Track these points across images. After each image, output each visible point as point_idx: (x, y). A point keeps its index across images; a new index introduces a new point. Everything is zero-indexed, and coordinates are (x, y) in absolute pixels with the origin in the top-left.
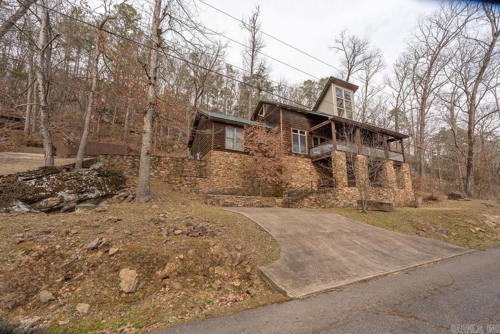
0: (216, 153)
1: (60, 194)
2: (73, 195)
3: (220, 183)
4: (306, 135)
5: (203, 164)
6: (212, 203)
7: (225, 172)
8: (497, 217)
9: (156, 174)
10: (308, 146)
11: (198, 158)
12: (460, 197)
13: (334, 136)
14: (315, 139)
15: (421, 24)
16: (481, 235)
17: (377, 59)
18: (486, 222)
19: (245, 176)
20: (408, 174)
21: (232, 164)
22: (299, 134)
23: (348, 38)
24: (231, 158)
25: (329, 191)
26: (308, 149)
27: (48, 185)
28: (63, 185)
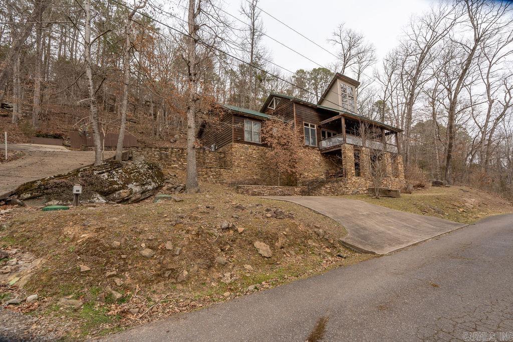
0: (237, 145)
1: (130, 186)
2: (138, 187)
3: (242, 174)
4: (315, 128)
5: (222, 156)
6: (242, 193)
7: (246, 164)
8: (473, 200)
9: (180, 166)
10: (318, 139)
11: (213, 150)
12: (442, 184)
13: (344, 130)
14: (324, 133)
15: (413, 24)
16: (465, 214)
17: (369, 54)
18: (466, 204)
19: (263, 168)
20: (401, 164)
21: (251, 155)
22: (309, 127)
23: (345, 32)
24: (251, 150)
25: (341, 180)
26: (318, 141)
27: (119, 178)
28: (130, 177)
